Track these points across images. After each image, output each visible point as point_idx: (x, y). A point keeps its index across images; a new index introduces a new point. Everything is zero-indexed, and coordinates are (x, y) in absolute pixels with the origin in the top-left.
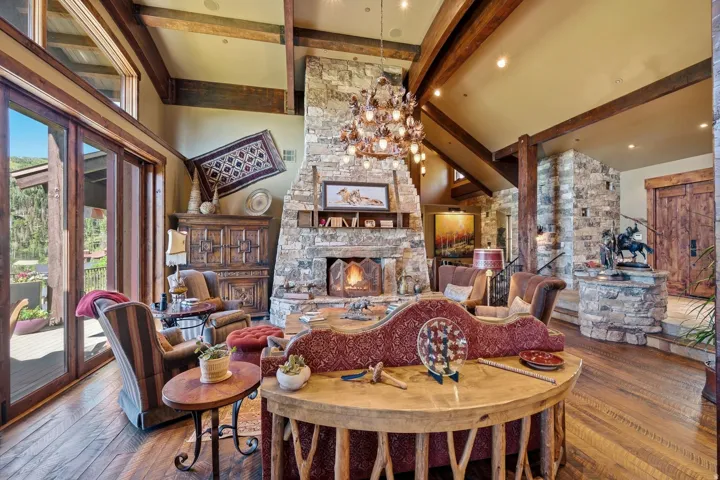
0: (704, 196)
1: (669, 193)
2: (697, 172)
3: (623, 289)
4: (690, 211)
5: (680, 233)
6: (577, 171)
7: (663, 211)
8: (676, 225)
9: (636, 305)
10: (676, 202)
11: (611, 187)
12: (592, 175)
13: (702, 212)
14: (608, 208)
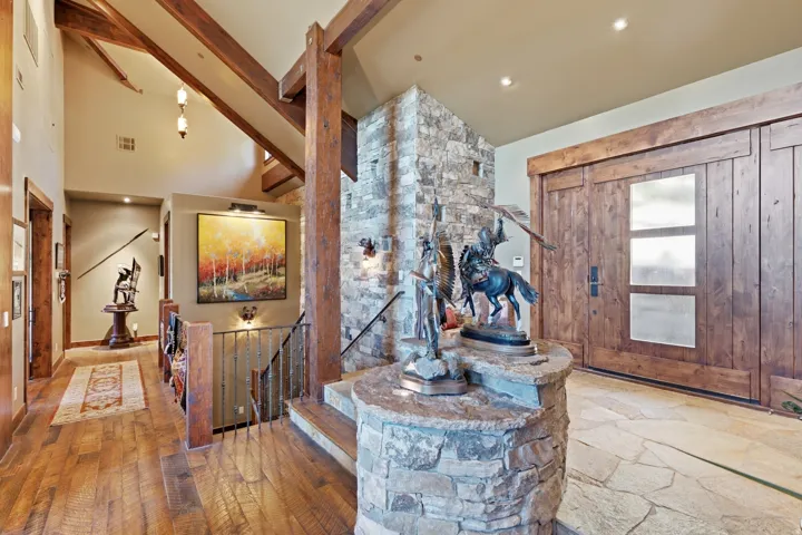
0: (609, 186)
1: (560, 182)
2: (599, 141)
3: (451, 435)
4: (589, 214)
5: (575, 253)
6: (424, 130)
7: (552, 216)
8: (571, 240)
9: (489, 493)
10: (571, 199)
11: (481, 172)
12: (451, 145)
13: (607, 216)
14: (476, 210)
